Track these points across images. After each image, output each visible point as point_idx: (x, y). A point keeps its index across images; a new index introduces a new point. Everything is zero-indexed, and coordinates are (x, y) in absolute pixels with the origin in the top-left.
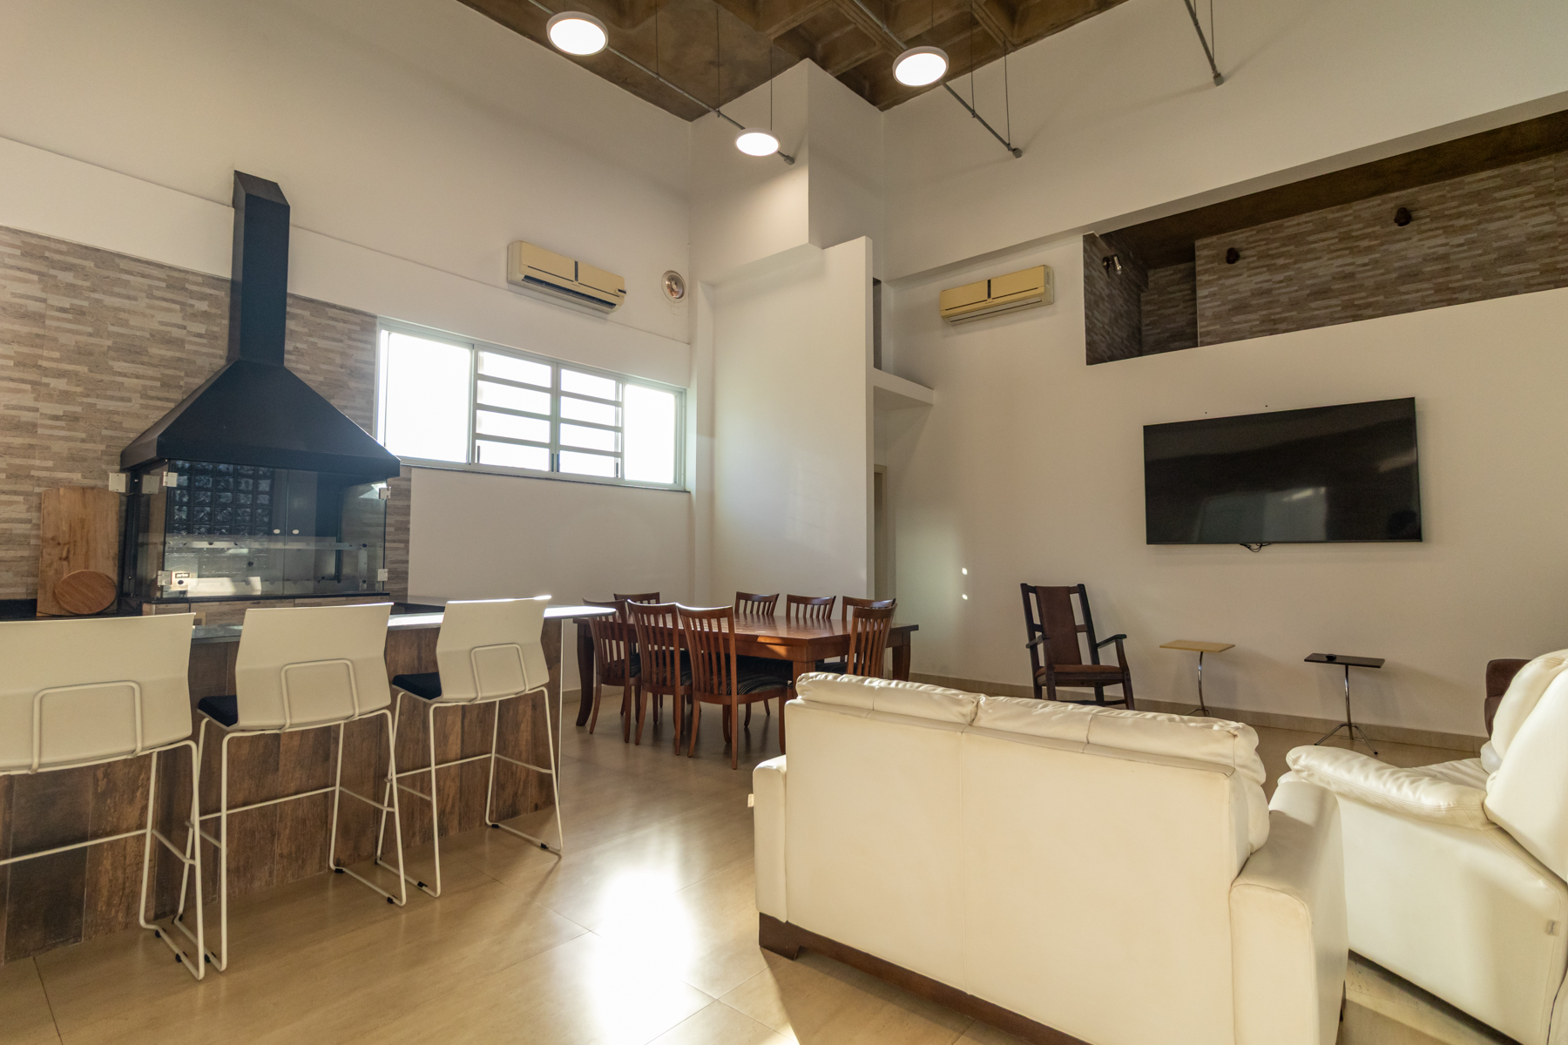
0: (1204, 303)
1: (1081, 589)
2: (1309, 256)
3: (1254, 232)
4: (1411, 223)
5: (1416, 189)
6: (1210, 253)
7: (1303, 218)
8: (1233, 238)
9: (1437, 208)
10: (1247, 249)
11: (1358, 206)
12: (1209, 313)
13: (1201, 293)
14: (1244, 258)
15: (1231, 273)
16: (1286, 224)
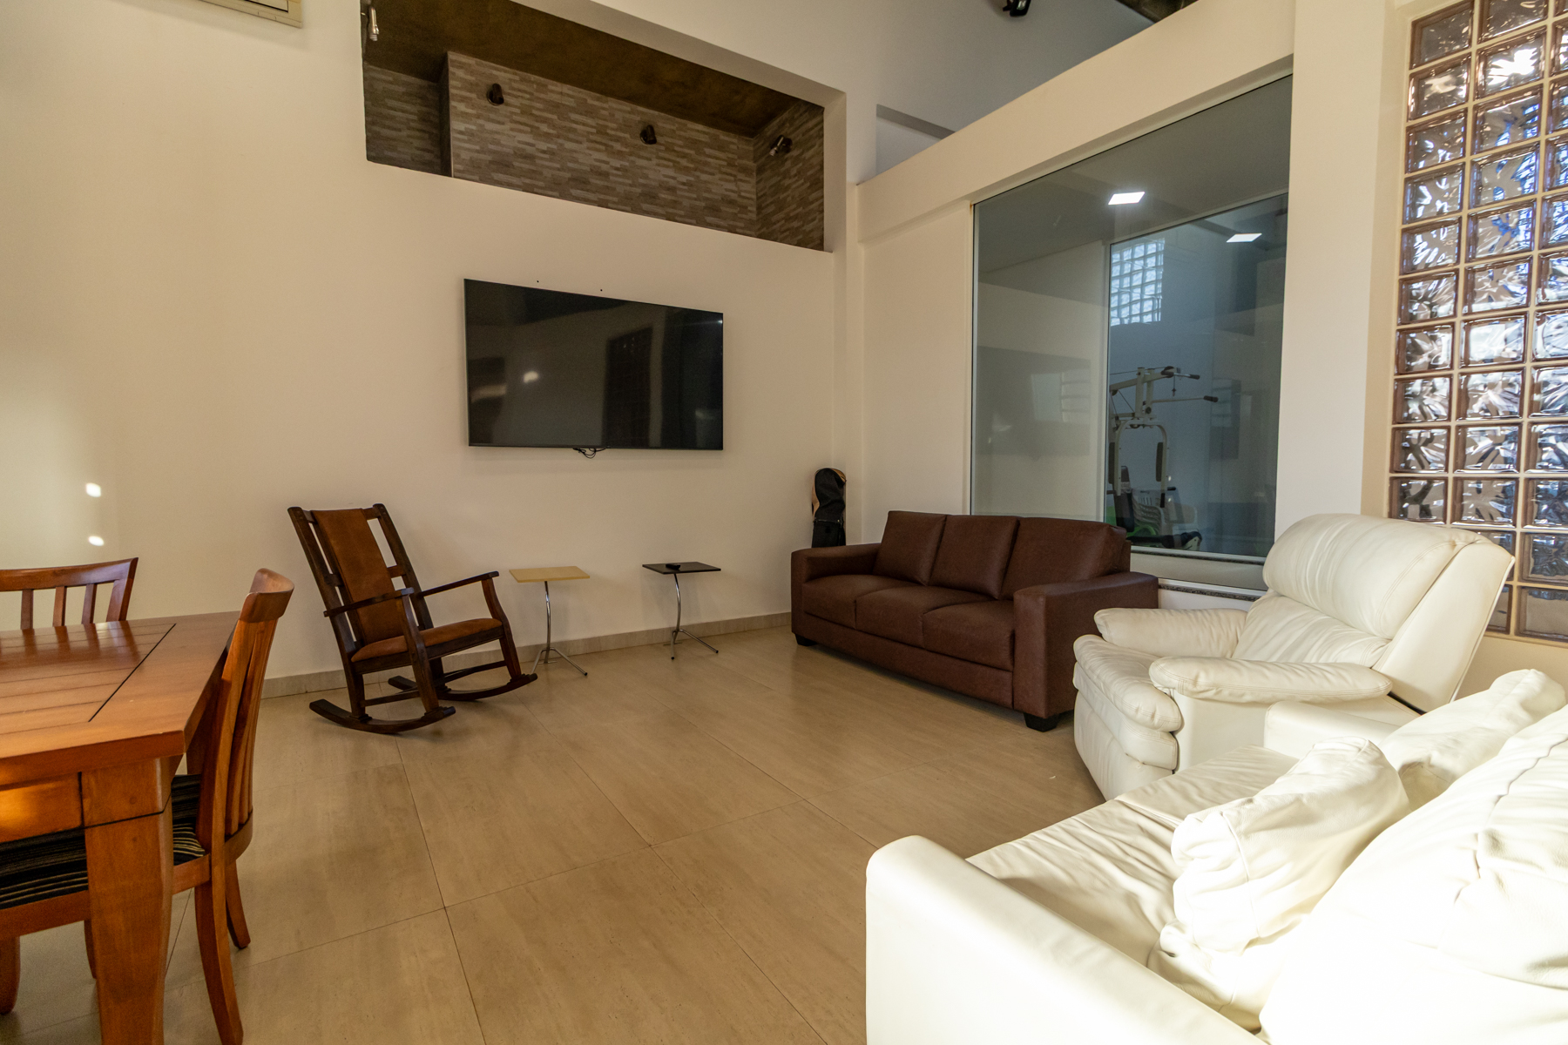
0: (459, 140)
1: (379, 512)
2: (571, 136)
3: (517, 78)
4: (654, 145)
5: (656, 113)
6: (469, 77)
7: (566, 89)
8: (495, 72)
9: (670, 140)
10: (509, 94)
11: (613, 103)
12: (465, 155)
13: (456, 125)
14: (507, 105)
15: (492, 116)
16: (550, 87)
